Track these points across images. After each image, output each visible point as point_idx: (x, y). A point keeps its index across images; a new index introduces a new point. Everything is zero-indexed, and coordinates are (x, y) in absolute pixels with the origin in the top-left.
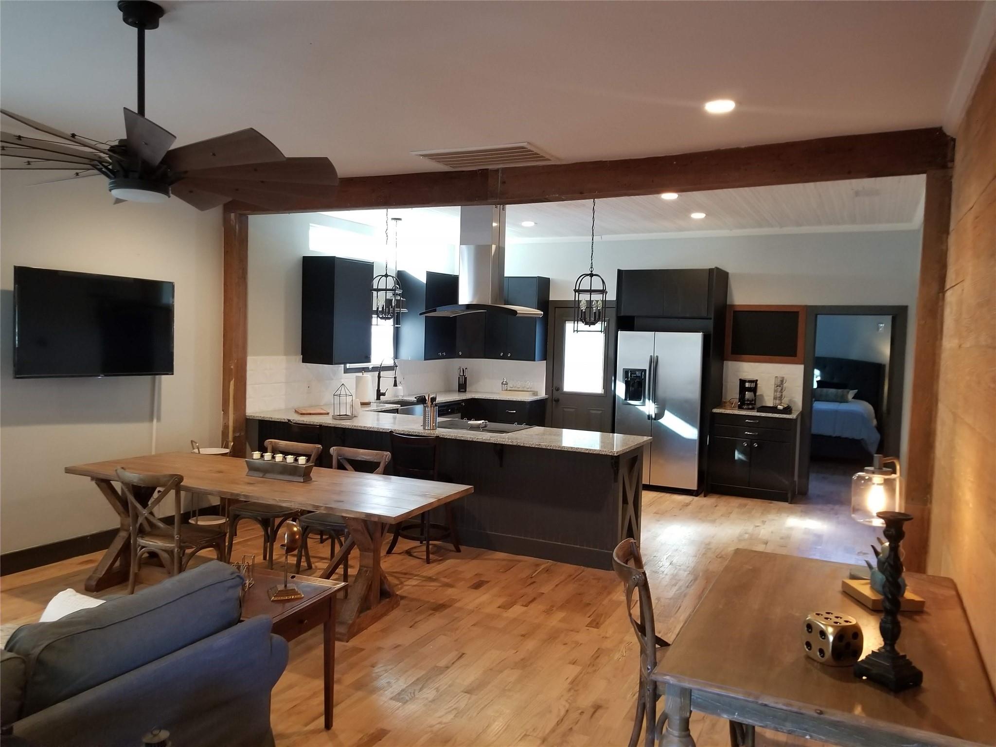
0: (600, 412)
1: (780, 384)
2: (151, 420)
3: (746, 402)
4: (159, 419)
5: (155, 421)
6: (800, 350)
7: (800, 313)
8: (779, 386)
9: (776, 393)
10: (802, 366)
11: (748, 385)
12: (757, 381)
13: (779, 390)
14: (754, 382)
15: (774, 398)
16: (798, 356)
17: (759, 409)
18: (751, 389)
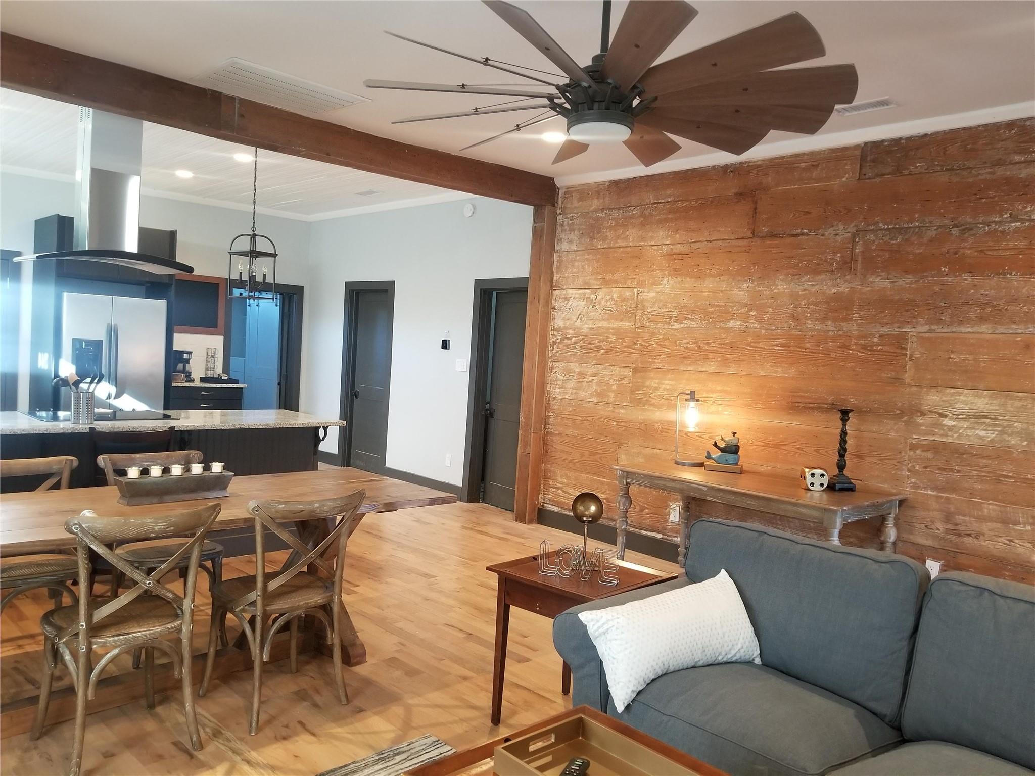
1: (210, 357)
3: (186, 374)
6: (221, 321)
7: (220, 285)
8: (213, 357)
9: (209, 365)
10: (222, 338)
11: (185, 356)
12: (192, 352)
13: (213, 361)
14: (190, 353)
15: (207, 370)
16: (219, 327)
17: (202, 380)
18: (188, 361)
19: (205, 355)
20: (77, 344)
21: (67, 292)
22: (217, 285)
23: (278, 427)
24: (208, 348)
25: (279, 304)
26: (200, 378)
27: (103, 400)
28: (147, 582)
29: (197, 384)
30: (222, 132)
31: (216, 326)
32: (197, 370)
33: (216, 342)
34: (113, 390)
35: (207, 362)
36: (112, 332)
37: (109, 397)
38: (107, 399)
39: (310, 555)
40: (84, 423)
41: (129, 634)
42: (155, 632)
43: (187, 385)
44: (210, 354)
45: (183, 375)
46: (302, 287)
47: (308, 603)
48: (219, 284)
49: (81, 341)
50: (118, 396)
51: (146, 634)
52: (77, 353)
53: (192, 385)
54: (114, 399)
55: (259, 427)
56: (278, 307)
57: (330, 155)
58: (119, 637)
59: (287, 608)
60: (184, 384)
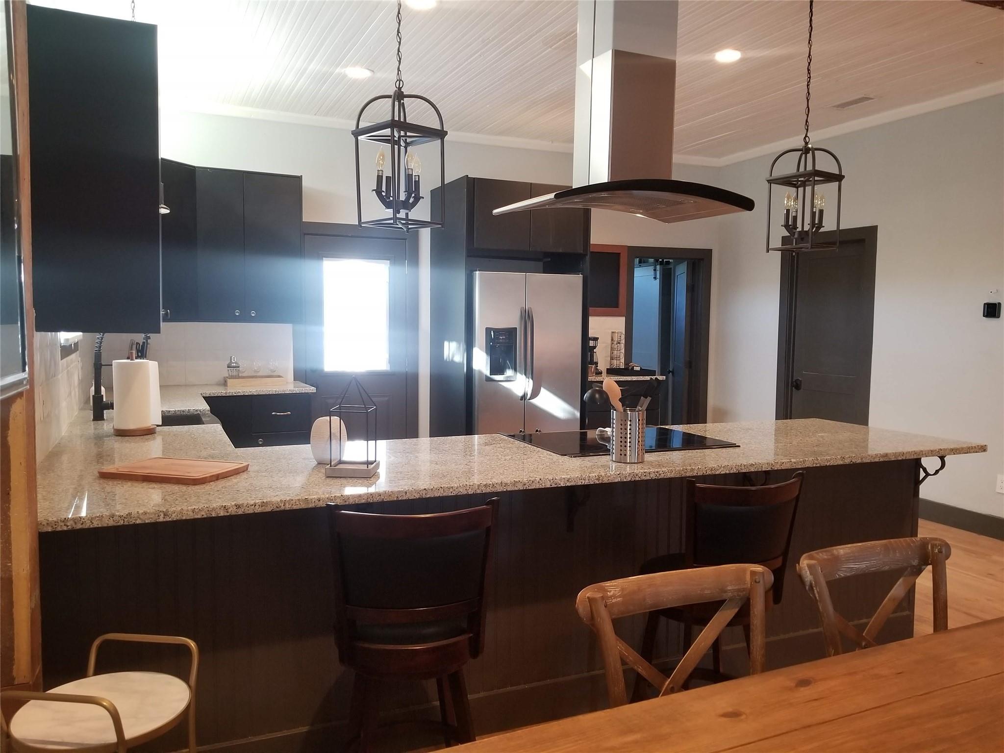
0: (386, 399)
1: (616, 343)
6: (622, 300)
7: (621, 255)
8: (619, 343)
9: (615, 353)
10: (624, 319)
11: (591, 343)
13: (619, 348)
14: (597, 339)
15: (612, 358)
16: (620, 307)
17: (609, 372)
18: (595, 349)
19: (611, 341)
21: (479, 271)
22: (618, 255)
24: (613, 332)
25: (658, 276)
26: (607, 369)
31: (616, 305)
33: (620, 325)
34: (529, 388)
35: (612, 349)
36: (527, 317)
37: (524, 397)
40: (633, 461)
44: (614, 339)
45: (592, 366)
46: (711, 250)
48: (620, 253)
49: (497, 331)
50: (533, 395)
52: (491, 345)
54: (530, 399)
56: (658, 280)
60: (594, 377)
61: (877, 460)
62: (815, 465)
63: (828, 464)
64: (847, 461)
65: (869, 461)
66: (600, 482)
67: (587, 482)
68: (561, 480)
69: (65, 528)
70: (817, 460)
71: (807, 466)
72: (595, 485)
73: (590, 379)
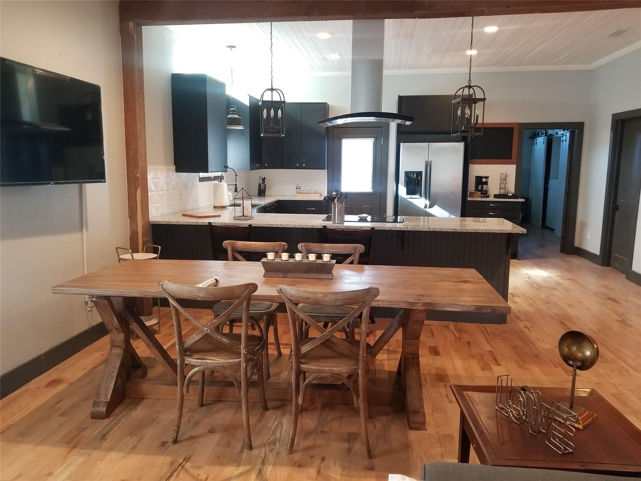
0: (370, 206)
1: (504, 179)
2: (82, 230)
3: (483, 192)
4: (87, 230)
5: (84, 230)
6: (514, 155)
8: (505, 180)
9: (502, 185)
10: (515, 166)
11: (484, 180)
12: (489, 177)
13: (504, 183)
14: (487, 177)
15: (500, 189)
16: (512, 159)
17: (495, 196)
18: (486, 183)
19: (500, 178)
20: (407, 174)
21: (403, 143)
22: (512, 129)
23: (464, 231)
24: (502, 174)
26: (494, 194)
27: (422, 209)
28: (206, 329)
29: (492, 199)
30: (416, 12)
31: (510, 158)
32: (493, 188)
33: (510, 170)
34: (428, 203)
35: (501, 183)
36: (428, 165)
37: (426, 207)
38: (425, 208)
39: (325, 333)
41: (205, 359)
42: (219, 363)
43: (483, 199)
44: (502, 178)
45: (479, 192)
46: (584, 123)
47: (332, 370)
48: (513, 127)
50: (431, 206)
51: (214, 363)
52: (407, 180)
53: (487, 199)
54: (429, 208)
55: (448, 231)
57: (510, 7)
58: (198, 360)
59: (315, 369)
60: (480, 199)
61: (450, 231)
62: (413, 230)
63: (421, 230)
64: (432, 230)
65: (445, 231)
66: (313, 227)
67: (307, 227)
68: (297, 225)
69: (156, 223)
70: (414, 228)
71: (409, 230)
72: (311, 228)
73: (469, 199)
